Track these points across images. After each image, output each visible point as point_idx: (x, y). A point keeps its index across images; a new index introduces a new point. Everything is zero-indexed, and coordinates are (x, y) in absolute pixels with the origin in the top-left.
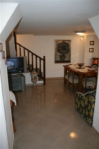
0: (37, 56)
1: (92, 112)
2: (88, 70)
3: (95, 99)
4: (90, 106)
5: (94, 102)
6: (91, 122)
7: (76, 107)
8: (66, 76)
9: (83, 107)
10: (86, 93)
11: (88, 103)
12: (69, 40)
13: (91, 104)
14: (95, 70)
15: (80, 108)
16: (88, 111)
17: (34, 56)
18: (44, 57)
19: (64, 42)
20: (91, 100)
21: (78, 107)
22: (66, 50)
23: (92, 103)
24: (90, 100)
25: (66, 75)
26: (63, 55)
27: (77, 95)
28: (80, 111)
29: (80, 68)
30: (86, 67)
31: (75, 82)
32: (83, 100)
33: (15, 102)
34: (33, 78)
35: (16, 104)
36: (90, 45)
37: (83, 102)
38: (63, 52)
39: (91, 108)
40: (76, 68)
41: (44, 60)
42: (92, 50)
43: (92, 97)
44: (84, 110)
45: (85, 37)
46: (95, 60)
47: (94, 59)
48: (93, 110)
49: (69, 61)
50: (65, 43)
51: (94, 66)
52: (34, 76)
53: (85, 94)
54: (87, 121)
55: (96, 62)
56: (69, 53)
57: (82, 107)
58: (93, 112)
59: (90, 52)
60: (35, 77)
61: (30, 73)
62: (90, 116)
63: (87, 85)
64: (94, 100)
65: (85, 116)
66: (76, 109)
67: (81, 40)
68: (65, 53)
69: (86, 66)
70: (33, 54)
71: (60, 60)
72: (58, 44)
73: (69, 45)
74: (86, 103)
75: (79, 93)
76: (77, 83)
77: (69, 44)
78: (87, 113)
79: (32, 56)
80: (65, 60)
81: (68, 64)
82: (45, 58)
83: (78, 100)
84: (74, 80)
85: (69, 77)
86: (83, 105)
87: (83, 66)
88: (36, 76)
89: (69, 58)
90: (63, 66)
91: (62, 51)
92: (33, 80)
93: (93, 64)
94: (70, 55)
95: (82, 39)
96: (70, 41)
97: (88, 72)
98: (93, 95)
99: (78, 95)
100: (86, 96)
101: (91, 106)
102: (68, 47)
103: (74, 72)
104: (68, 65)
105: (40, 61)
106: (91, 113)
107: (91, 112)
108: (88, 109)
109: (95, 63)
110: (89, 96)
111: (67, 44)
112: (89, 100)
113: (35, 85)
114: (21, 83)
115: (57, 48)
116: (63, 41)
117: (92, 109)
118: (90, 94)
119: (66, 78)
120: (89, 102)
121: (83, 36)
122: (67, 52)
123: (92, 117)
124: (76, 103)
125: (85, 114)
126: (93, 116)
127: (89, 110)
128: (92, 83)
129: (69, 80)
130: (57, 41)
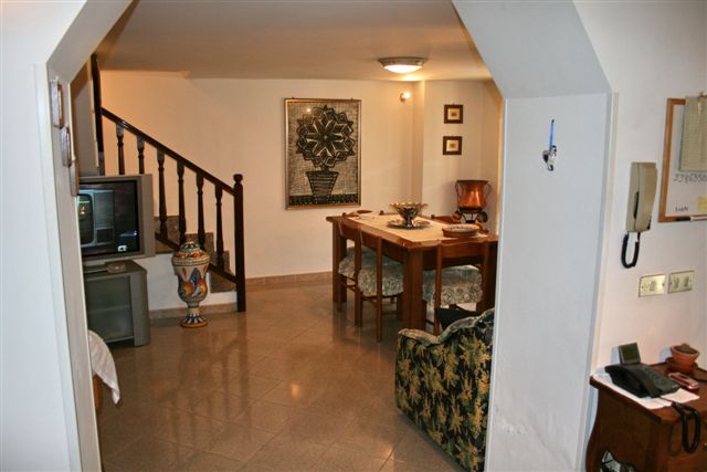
0: (202, 175)
1: (479, 411)
2: (446, 233)
3: (490, 351)
4: (467, 386)
5: (489, 363)
6: (476, 460)
7: (404, 403)
8: (341, 265)
9: (438, 394)
10: (448, 329)
11: (457, 373)
12: (352, 101)
13: (472, 376)
14: (473, 232)
15: (421, 401)
16: (463, 413)
17: (190, 176)
18: (238, 178)
19: (325, 108)
20: (471, 360)
21: (409, 401)
22: (339, 146)
23: (476, 373)
24: (467, 359)
25: (346, 260)
26: (326, 171)
27: (404, 344)
28: (421, 417)
29: (406, 226)
30: (432, 222)
31: (387, 288)
32: (435, 364)
33: (114, 385)
34: (187, 278)
35: (116, 398)
36: (447, 121)
37: (433, 370)
38: (325, 154)
39: (475, 393)
40: (391, 226)
41: (237, 192)
42: (452, 146)
43: (476, 343)
44: (441, 409)
45: (422, 87)
46: (469, 191)
47: (467, 186)
48: (486, 401)
49: (354, 199)
50: (332, 113)
51: (468, 217)
52: (190, 270)
53: (445, 334)
54: (458, 461)
55: (474, 199)
56: (350, 158)
57: (430, 397)
58: (486, 411)
59: (445, 152)
60: (196, 272)
61: (171, 256)
62: (471, 434)
63: (443, 297)
64: (485, 357)
65: (449, 435)
66: (405, 411)
67: (403, 100)
68: (331, 161)
69: (433, 218)
70: (183, 163)
71: (310, 193)
72: (300, 117)
73: (350, 123)
74: (449, 373)
75: (414, 334)
76: (395, 292)
77: (350, 118)
78: (457, 420)
79: (181, 173)
80: (335, 192)
81: (348, 210)
82: (242, 183)
83: (412, 366)
84: (384, 279)
85: (357, 270)
86: (437, 386)
87: (418, 218)
88: (200, 268)
89: (353, 184)
90: (329, 219)
91: (318, 149)
92: (187, 290)
93: (463, 210)
94: (356, 167)
95: (407, 95)
96: (355, 103)
97: (443, 241)
98: (479, 336)
99: (411, 345)
100: (447, 342)
101: (475, 386)
102: (347, 134)
103: (384, 241)
104: (352, 215)
105: (219, 196)
106: (476, 419)
107: (474, 414)
108: (459, 402)
109: (470, 203)
110: (465, 339)
111: (343, 118)
112: (462, 361)
113: (195, 312)
114: (127, 306)
115: (296, 137)
116: (323, 106)
117: (479, 400)
118: (467, 333)
119: (346, 274)
120: (461, 368)
121: (414, 84)
122: (343, 157)
123: (483, 437)
124: (402, 384)
125: (448, 424)
126: (484, 429)
127: (464, 404)
128: (465, 288)
129: (360, 282)
130: (293, 105)
